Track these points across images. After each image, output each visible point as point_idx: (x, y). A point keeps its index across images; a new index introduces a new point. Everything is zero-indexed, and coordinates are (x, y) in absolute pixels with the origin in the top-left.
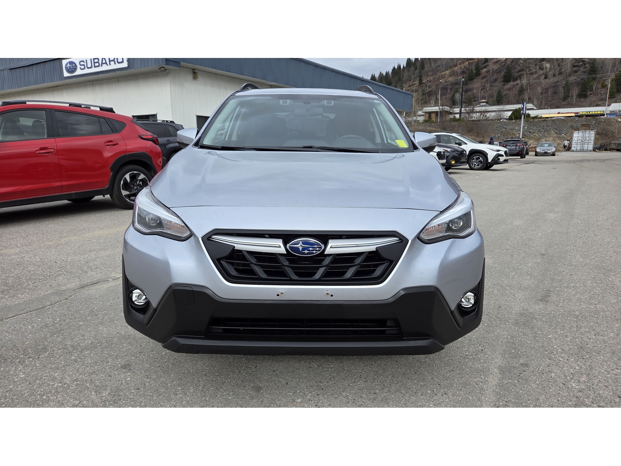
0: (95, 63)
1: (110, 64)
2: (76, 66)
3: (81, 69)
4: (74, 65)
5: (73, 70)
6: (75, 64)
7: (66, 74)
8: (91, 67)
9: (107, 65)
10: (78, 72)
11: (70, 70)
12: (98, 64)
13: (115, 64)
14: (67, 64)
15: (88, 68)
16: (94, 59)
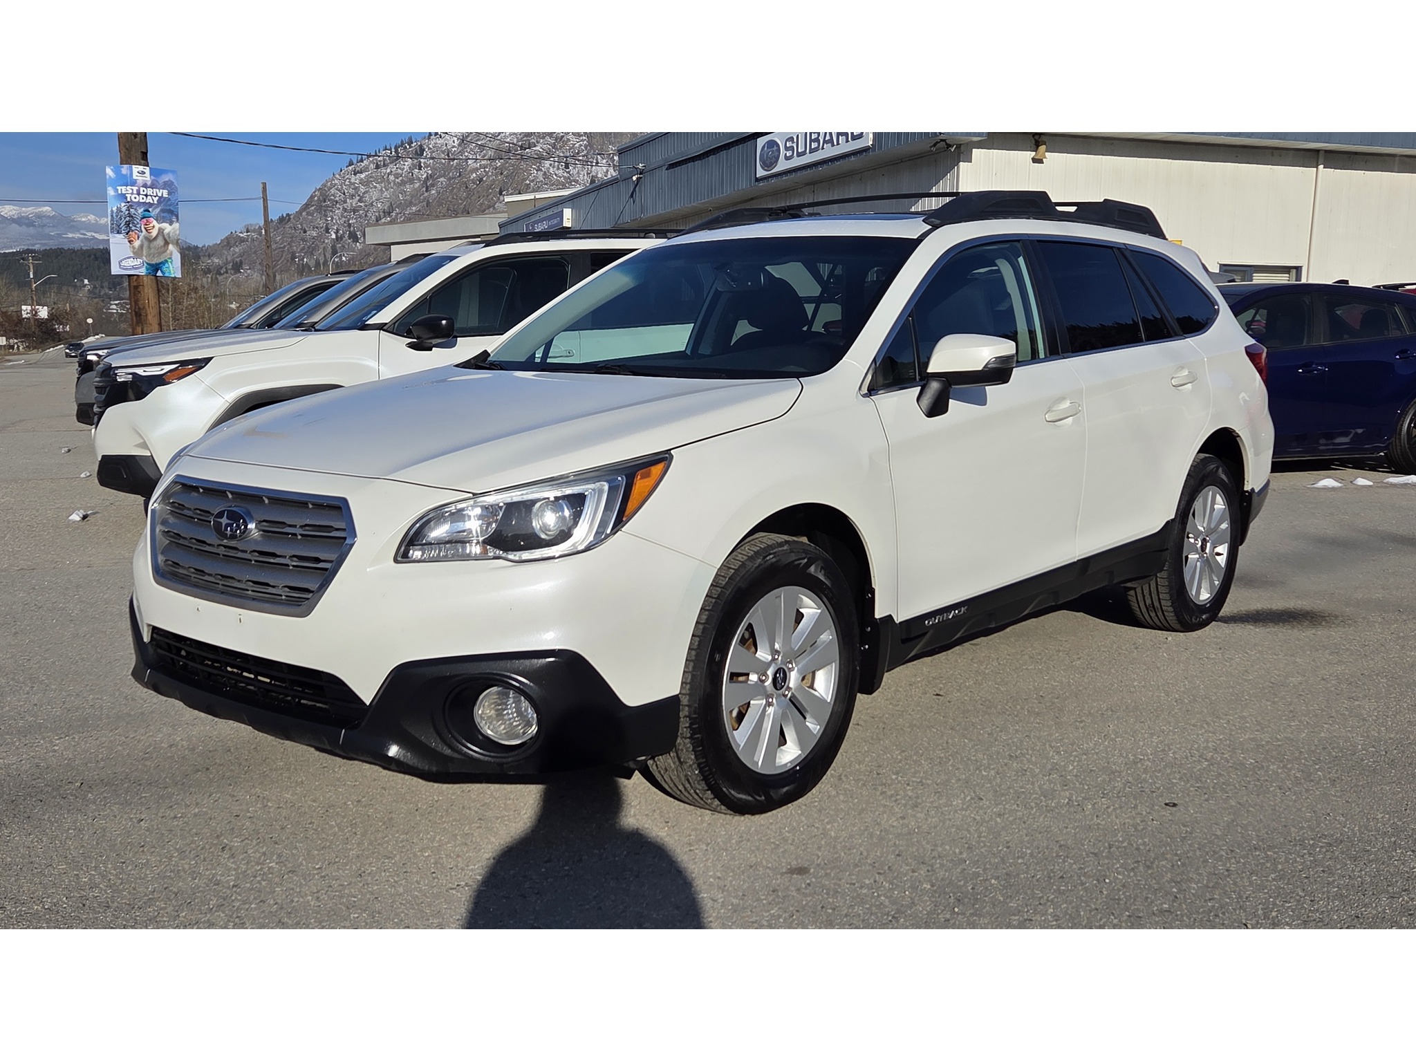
0: (811, 141)
1: (838, 144)
2: (779, 150)
3: (787, 158)
4: (775, 148)
5: (774, 160)
6: (778, 146)
7: (761, 173)
8: (804, 153)
9: (833, 145)
10: (782, 166)
11: (768, 162)
12: (816, 143)
13: (847, 141)
14: (764, 147)
15: (799, 155)
16: (811, 133)
